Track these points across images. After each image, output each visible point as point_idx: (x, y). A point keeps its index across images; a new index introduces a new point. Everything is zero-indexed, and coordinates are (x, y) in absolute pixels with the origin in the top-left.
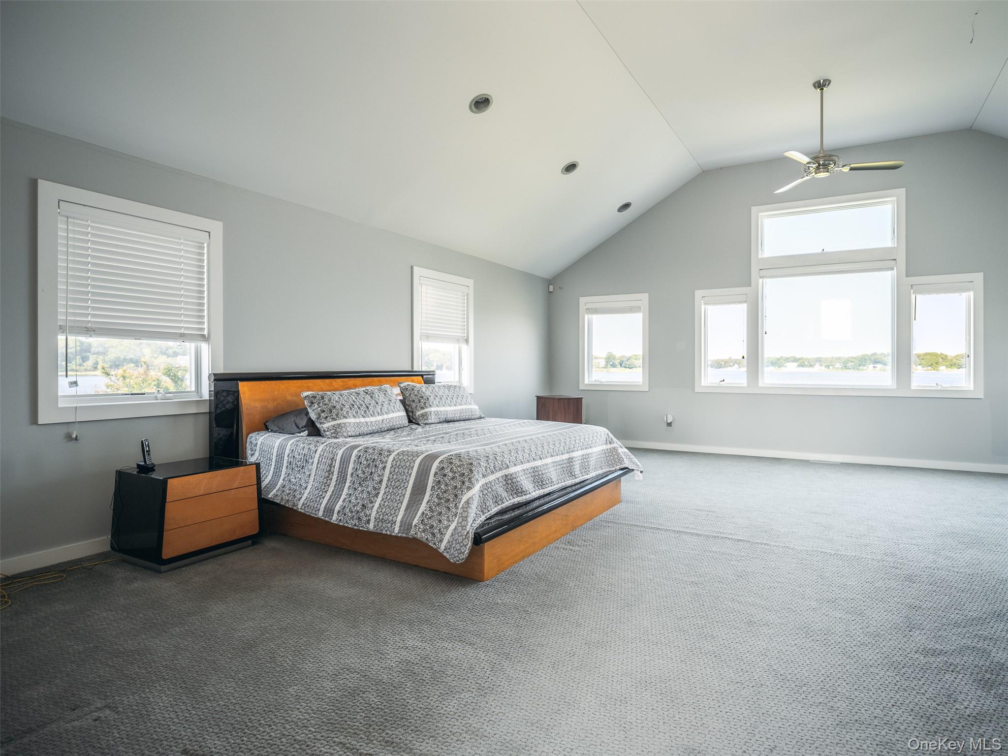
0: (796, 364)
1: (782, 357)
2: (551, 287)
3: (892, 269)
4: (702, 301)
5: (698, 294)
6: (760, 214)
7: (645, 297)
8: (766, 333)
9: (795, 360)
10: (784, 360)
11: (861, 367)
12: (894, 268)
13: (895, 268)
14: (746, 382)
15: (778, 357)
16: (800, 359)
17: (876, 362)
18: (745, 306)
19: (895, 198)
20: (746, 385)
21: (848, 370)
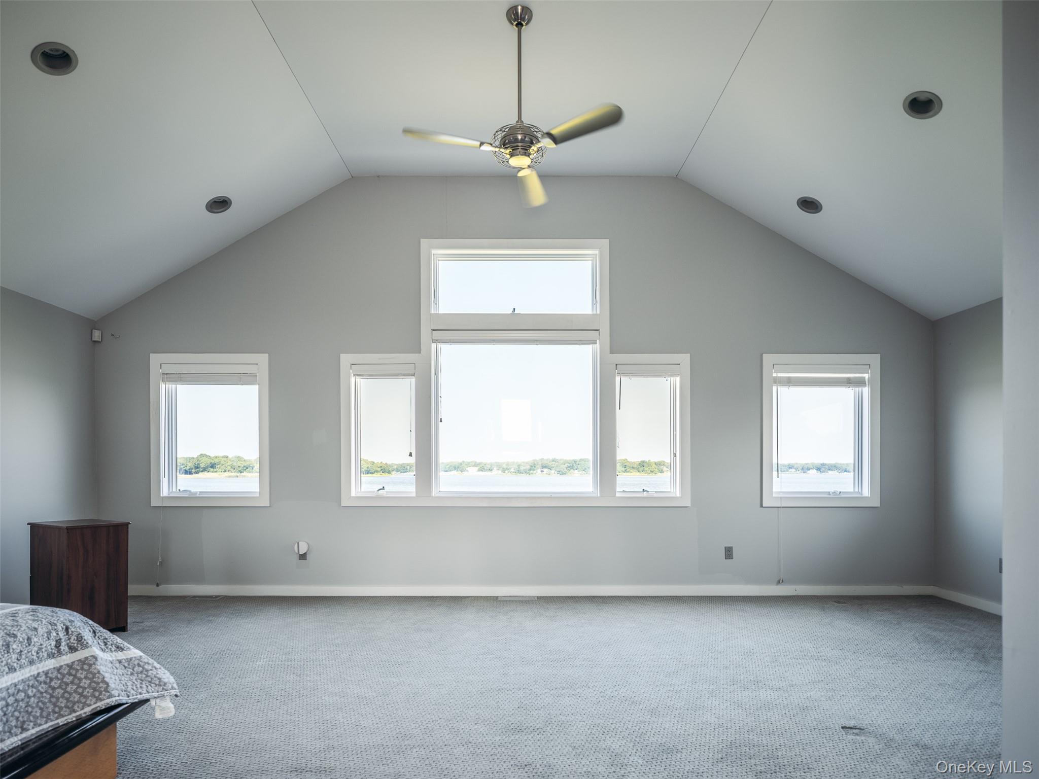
0: (477, 468)
1: (464, 462)
2: (97, 335)
3: (594, 342)
4: (351, 371)
5: (346, 359)
6: (433, 252)
7: (263, 359)
8: (441, 421)
9: (476, 465)
10: (466, 465)
11: (531, 472)
12: (596, 341)
13: (598, 341)
14: (414, 490)
15: (460, 461)
16: (480, 464)
17: (544, 467)
18: (413, 380)
19: (597, 252)
20: (414, 495)
21: (522, 474)
